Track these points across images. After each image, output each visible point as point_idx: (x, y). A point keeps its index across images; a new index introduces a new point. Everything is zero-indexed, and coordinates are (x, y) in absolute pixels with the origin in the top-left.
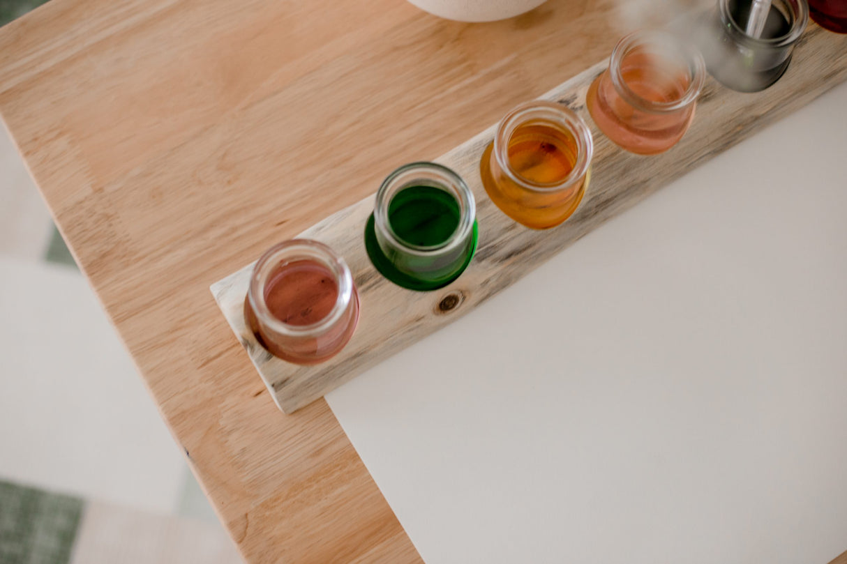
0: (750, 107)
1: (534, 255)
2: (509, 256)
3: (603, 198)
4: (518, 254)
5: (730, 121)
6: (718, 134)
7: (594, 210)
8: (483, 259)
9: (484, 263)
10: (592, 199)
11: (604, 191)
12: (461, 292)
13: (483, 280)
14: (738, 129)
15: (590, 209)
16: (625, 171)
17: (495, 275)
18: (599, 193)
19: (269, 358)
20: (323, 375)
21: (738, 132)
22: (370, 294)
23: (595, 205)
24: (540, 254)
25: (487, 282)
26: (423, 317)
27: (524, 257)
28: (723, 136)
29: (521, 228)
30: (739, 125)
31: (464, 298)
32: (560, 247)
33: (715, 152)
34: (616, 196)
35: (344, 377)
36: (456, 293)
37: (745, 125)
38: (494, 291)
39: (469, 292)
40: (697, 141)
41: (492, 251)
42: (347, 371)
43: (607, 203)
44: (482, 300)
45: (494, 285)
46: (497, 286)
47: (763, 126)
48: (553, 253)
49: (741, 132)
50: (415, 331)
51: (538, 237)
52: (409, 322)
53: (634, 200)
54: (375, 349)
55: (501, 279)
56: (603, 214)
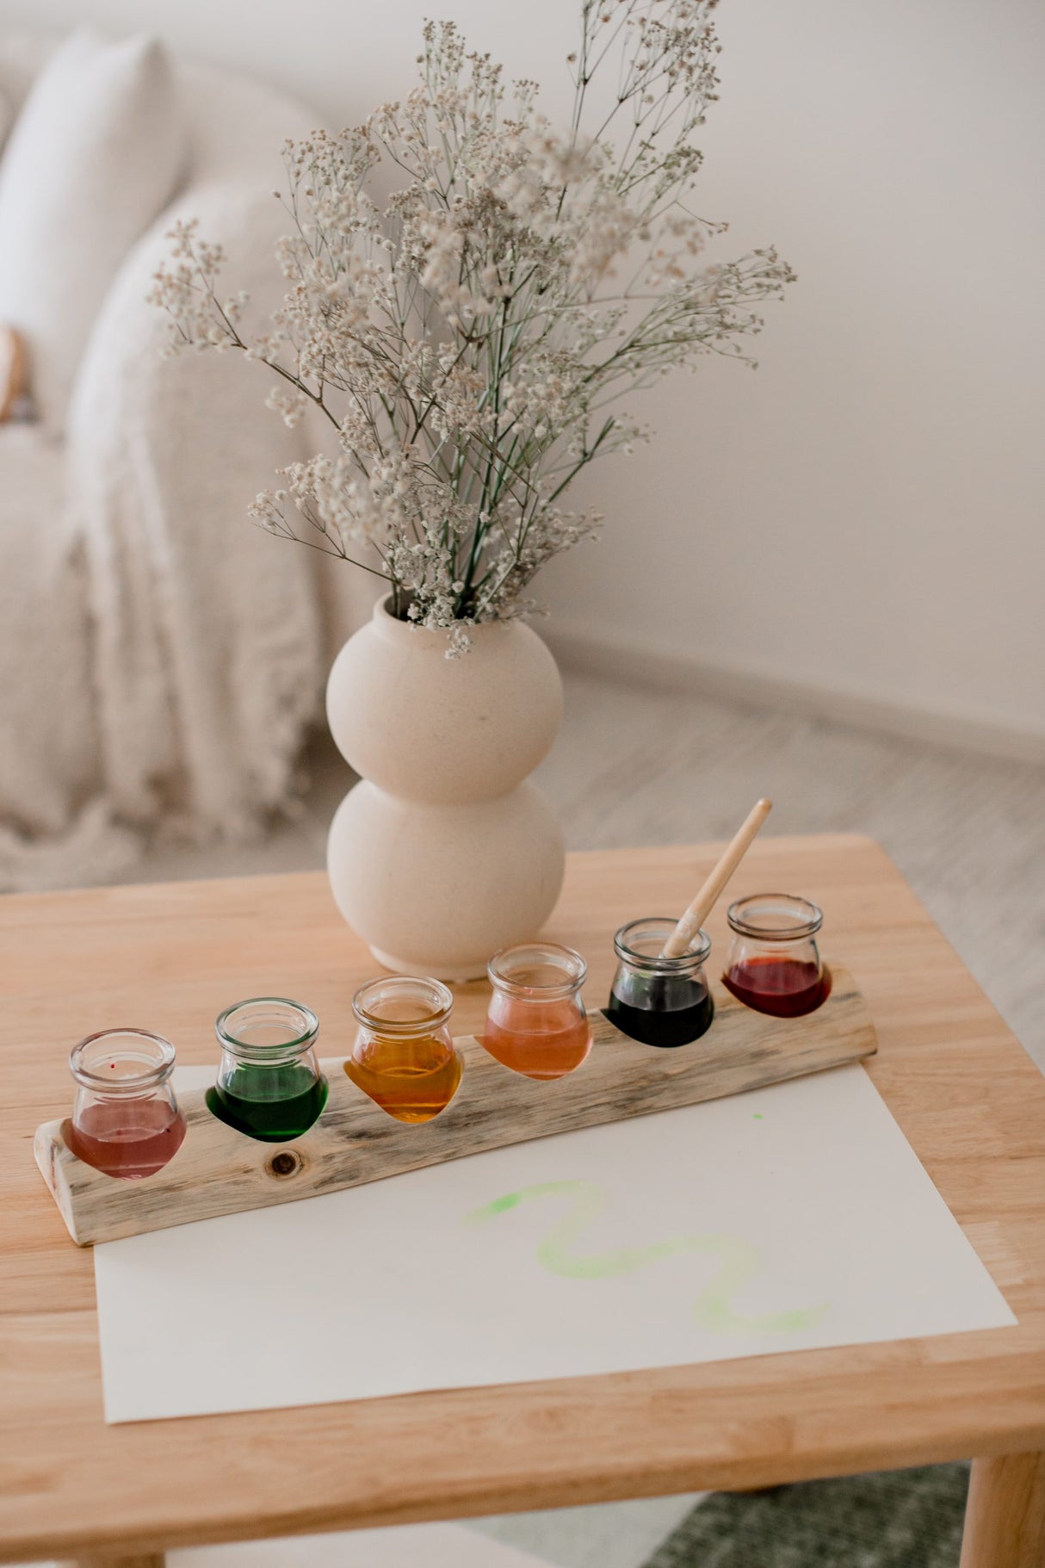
0: (658, 1060)
1: (391, 1149)
2: (360, 1135)
3: (476, 1108)
4: (370, 1137)
5: (632, 1069)
6: (618, 1081)
7: (463, 1120)
8: (329, 1125)
9: (328, 1129)
10: (463, 1104)
11: (478, 1099)
12: (300, 1156)
13: (326, 1151)
14: (644, 1083)
15: (458, 1117)
16: (502, 1086)
17: (341, 1153)
18: (471, 1100)
19: (73, 1160)
20: (129, 1197)
21: (643, 1088)
22: (198, 1128)
23: (465, 1113)
24: (398, 1153)
25: (329, 1158)
26: (252, 1170)
27: (377, 1147)
28: (623, 1085)
29: (376, 1106)
30: (644, 1078)
31: (302, 1166)
32: (422, 1156)
33: (617, 1107)
34: (491, 1112)
35: (152, 1216)
36: (293, 1154)
37: (652, 1081)
38: (339, 1177)
39: (309, 1160)
40: (591, 1079)
41: (340, 1121)
42: (156, 1207)
43: (479, 1117)
44: (324, 1183)
45: (339, 1166)
46: (343, 1171)
47: (677, 1096)
48: (413, 1160)
49: (648, 1090)
50: (241, 1187)
51: (395, 1126)
52: (236, 1170)
53: (516, 1132)
54: (193, 1191)
55: (349, 1164)
56: (475, 1130)
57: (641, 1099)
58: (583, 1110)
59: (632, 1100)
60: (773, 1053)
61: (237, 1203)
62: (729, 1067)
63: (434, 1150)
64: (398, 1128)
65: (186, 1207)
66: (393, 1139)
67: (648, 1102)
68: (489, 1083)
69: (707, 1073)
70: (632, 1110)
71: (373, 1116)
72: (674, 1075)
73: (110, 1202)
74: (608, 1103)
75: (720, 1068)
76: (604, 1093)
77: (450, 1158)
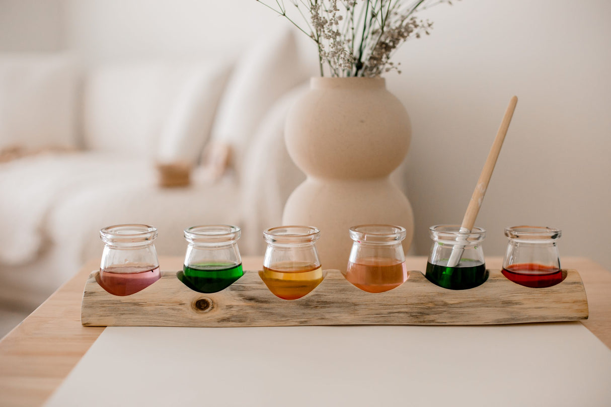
0: (442, 294)
1: (268, 311)
2: (251, 299)
3: (323, 299)
4: (256, 301)
5: (425, 296)
6: (415, 301)
8: (234, 290)
9: (233, 292)
10: (317, 295)
11: (326, 294)
12: (213, 302)
13: (229, 304)
14: (431, 305)
15: (312, 301)
16: (343, 290)
17: (237, 306)
18: (321, 294)
21: (429, 308)
23: (316, 300)
24: (272, 314)
25: (230, 307)
26: (184, 304)
27: (259, 308)
28: (418, 304)
29: (265, 286)
30: (431, 302)
31: (213, 308)
32: (287, 319)
33: (413, 316)
34: (333, 303)
35: (123, 316)
36: (209, 300)
37: (436, 305)
38: (233, 319)
39: (217, 306)
40: (398, 297)
41: (242, 289)
42: (126, 312)
43: (325, 304)
44: (223, 320)
45: (235, 313)
46: (236, 316)
47: (452, 318)
48: (282, 320)
49: (433, 310)
50: (176, 312)
51: (273, 299)
52: (176, 302)
53: (346, 318)
54: (149, 308)
55: (241, 313)
56: (321, 311)
57: (428, 314)
58: (390, 313)
59: (422, 314)
60: (516, 304)
61: (172, 321)
62: (488, 307)
63: (293, 317)
64: (274, 300)
65: (144, 316)
66: (271, 305)
67: (432, 317)
68: (336, 288)
69: (472, 307)
70: (422, 320)
71: (263, 291)
72: (451, 304)
73: (102, 304)
74: (407, 312)
75: (481, 306)
76: (405, 306)
77: (303, 324)
